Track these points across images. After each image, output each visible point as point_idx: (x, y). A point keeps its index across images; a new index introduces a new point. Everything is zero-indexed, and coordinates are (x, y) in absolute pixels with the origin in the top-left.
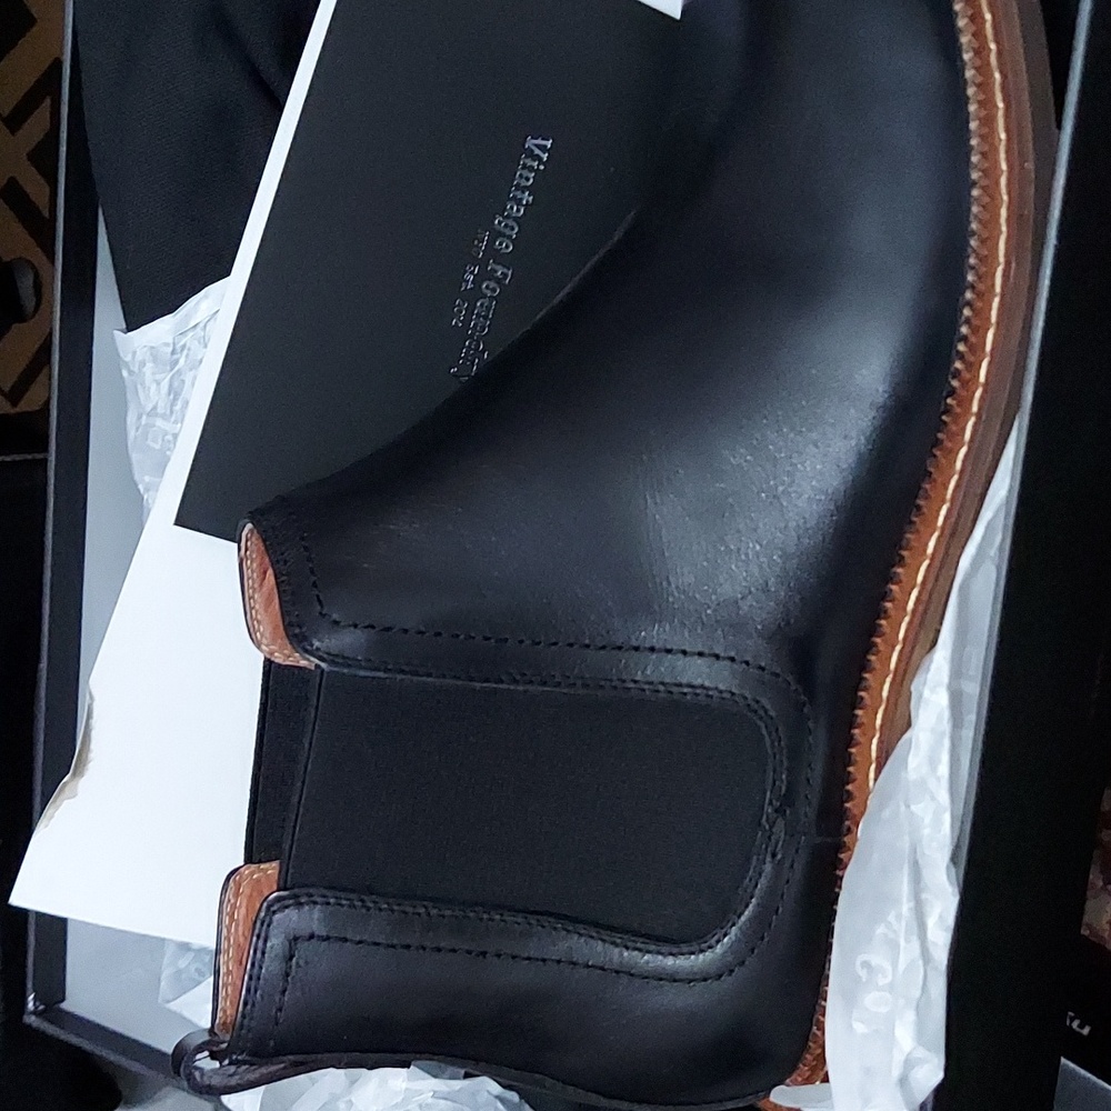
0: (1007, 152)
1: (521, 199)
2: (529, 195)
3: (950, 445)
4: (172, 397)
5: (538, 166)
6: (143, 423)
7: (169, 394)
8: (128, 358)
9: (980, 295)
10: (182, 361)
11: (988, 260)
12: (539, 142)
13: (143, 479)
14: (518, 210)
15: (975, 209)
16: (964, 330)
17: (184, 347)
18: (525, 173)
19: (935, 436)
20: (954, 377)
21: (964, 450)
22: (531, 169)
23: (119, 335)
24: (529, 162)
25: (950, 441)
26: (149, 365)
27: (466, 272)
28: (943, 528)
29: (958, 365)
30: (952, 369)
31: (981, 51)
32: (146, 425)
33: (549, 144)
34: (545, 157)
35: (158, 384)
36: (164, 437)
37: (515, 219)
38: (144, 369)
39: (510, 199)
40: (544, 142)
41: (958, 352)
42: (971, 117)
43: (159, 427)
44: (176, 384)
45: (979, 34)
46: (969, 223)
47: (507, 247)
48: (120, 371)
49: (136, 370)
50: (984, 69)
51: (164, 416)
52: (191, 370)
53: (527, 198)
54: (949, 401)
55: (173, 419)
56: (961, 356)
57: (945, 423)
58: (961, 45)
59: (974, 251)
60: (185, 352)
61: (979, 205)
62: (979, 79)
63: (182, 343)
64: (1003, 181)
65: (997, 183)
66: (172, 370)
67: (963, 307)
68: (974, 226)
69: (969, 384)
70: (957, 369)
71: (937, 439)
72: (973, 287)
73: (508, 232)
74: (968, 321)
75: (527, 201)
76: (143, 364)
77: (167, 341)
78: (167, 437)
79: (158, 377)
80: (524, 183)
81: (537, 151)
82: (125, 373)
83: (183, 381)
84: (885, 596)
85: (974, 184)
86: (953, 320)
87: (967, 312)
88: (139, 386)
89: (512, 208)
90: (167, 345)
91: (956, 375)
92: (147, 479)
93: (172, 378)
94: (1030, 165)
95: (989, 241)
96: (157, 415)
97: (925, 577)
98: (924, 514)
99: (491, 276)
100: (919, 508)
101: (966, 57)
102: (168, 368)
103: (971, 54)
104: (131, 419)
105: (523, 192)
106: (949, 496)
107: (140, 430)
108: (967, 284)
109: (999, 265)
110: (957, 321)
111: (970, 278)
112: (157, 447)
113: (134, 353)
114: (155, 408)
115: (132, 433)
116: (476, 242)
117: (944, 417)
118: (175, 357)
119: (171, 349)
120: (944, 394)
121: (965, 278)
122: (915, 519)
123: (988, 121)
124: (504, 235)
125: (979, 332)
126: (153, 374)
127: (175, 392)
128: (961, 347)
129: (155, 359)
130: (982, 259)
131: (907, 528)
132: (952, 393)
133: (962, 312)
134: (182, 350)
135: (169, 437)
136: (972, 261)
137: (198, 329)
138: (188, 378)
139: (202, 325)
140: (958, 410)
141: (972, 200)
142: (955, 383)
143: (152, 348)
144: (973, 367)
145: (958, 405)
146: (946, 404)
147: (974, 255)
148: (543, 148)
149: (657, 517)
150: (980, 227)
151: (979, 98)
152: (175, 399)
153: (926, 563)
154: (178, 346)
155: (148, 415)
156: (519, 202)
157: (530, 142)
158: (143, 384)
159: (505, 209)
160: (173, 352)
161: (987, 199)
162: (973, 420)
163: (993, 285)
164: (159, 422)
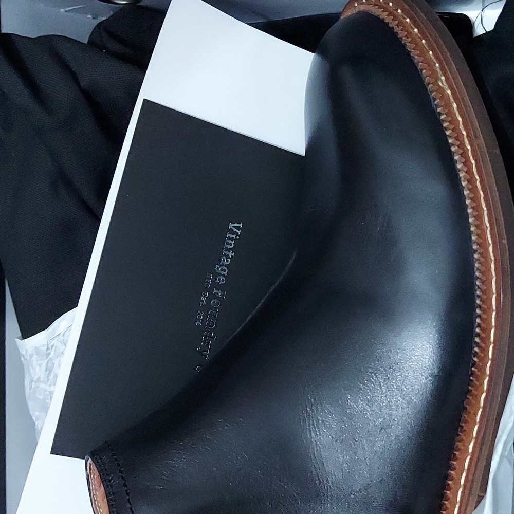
0: (491, 234)
1: (228, 255)
2: (232, 253)
3: (476, 392)
4: (48, 372)
5: (236, 237)
6: (33, 386)
7: (46, 371)
8: (24, 353)
9: (484, 311)
10: (52, 353)
11: (487, 292)
12: (236, 225)
13: (35, 414)
14: (227, 261)
15: (477, 265)
16: (478, 330)
17: (53, 346)
18: (230, 242)
19: (468, 388)
20: (474, 357)
21: (484, 395)
22: (232, 239)
23: (18, 341)
24: (232, 236)
25: (476, 390)
26: (35, 357)
27: (202, 296)
28: (477, 438)
29: (476, 349)
30: (473, 352)
31: (471, 181)
32: (34, 387)
33: (241, 225)
34: (239, 232)
35: (40, 365)
36: (45, 392)
37: (225, 266)
38: (33, 358)
39: (223, 256)
40: (239, 225)
41: (476, 342)
42: (470, 216)
43: (42, 388)
44: (50, 365)
45: (469, 172)
46: (474, 273)
47: (223, 280)
48: (20, 358)
49: (28, 358)
50: (473, 190)
51: (44, 382)
52: (57, 357)
53: (231, 254)
54: (473, 369)
55: (49, 383)
56: (478, 345)
57: (472, 381)
58: (460, 178)
59: (479, 288)
60: (54, 348)
61: (479, 263)
62: (472, 196)
63: (52, 344)
64: (491, 249)
65: (487, 250)
66: (47, 358)
67: (476, 318)
68: (477, 274)
69: (484, 360)
70: (476, 352)
71: (468, 389)
72: (480, 307)
73: (223, 273)
74: (479, 325)
75: (232, 256)
76: (31, 356)
77: (44, 344)
78: (46, 393)
79: (39, 362)
80: (229, 247)
81: (235, 230)
82: (22, 359)
83: (53, 364)
84: (447, 477)
85: (475, 251)
86: (471, 325)
87: (478, 320)
88: (30, 367)
89: (224, 260)
90: (44, 346)
91: (476, 354)
92: (37, 413)
93: (47, 363)
94: (505, 241)
95: (487, 282)
96: (40, 382)
97: (469, 466)
98: (465, 431)
99: (215, 296)
100: (462, 427)
101: (464, 184)
102: (45, 358)
103: (466, 182)
104: (27, 382)
105: (229, 252)
106: (478, 420)
107: (32, 390)
108: (476, 305)
109: (493, 294)
110: (473, 325)
111: (478, 302)
112: (41, 397)
113: (27, 350)
114: (39, 378)
115: (27, 391)
116: (206, 280)
117: (471, 378)
118: (49, 351)
119: (46, 348)
120: (471, 365)
121: (475, 302)
122: (460, 433)
123: (479, 217)
124: (220, 275)
125: (486, 330)
126: (37, 361)
127: (49, 370)
128: (477, 340)
129: (38, 353)
130: (483, 292)
131: (457, 438)
132: (474, 364)
133: (475, 321)
134: (52, 348)
135: (47, 393)
136: (478, 293)
137: (60, 336)
138: (56, 362)
139: (62, 334)
140: (479, 373)
141: (474, 260)
142: (475, 359)
143: (36, 348)
144: (485, 350)
145: (478, 371)
146: (471, 370)
147: (478, 271)
148: (238, 228)
149: (318, 443)
150: (481, 274)
151: (473, 206)
152: (50, 373)
153: (469, 458)
154: (50, 346)
155: (36, 382)
156: (227, 257)
157: (231, 226)
158: (32, 366)
159: (220, 261)
160: (48, 349)
161: (482, 260)
162: (487, 378)
163: (491, 305)
164: (42, 385)
